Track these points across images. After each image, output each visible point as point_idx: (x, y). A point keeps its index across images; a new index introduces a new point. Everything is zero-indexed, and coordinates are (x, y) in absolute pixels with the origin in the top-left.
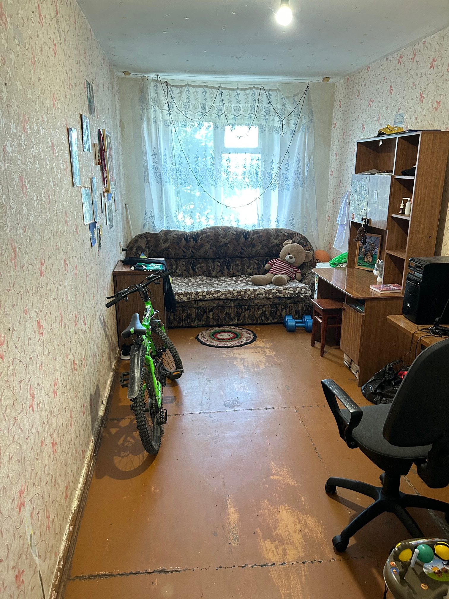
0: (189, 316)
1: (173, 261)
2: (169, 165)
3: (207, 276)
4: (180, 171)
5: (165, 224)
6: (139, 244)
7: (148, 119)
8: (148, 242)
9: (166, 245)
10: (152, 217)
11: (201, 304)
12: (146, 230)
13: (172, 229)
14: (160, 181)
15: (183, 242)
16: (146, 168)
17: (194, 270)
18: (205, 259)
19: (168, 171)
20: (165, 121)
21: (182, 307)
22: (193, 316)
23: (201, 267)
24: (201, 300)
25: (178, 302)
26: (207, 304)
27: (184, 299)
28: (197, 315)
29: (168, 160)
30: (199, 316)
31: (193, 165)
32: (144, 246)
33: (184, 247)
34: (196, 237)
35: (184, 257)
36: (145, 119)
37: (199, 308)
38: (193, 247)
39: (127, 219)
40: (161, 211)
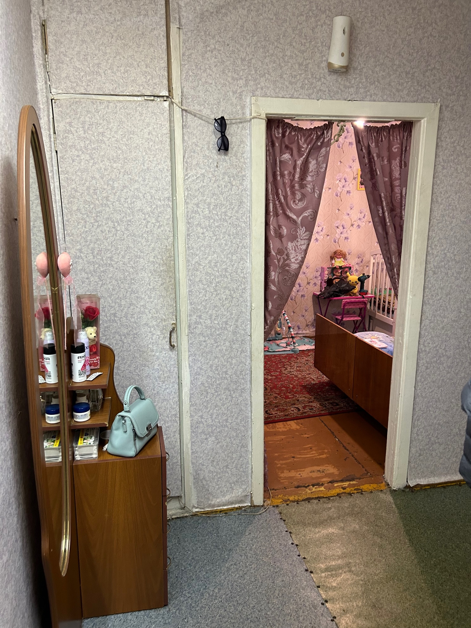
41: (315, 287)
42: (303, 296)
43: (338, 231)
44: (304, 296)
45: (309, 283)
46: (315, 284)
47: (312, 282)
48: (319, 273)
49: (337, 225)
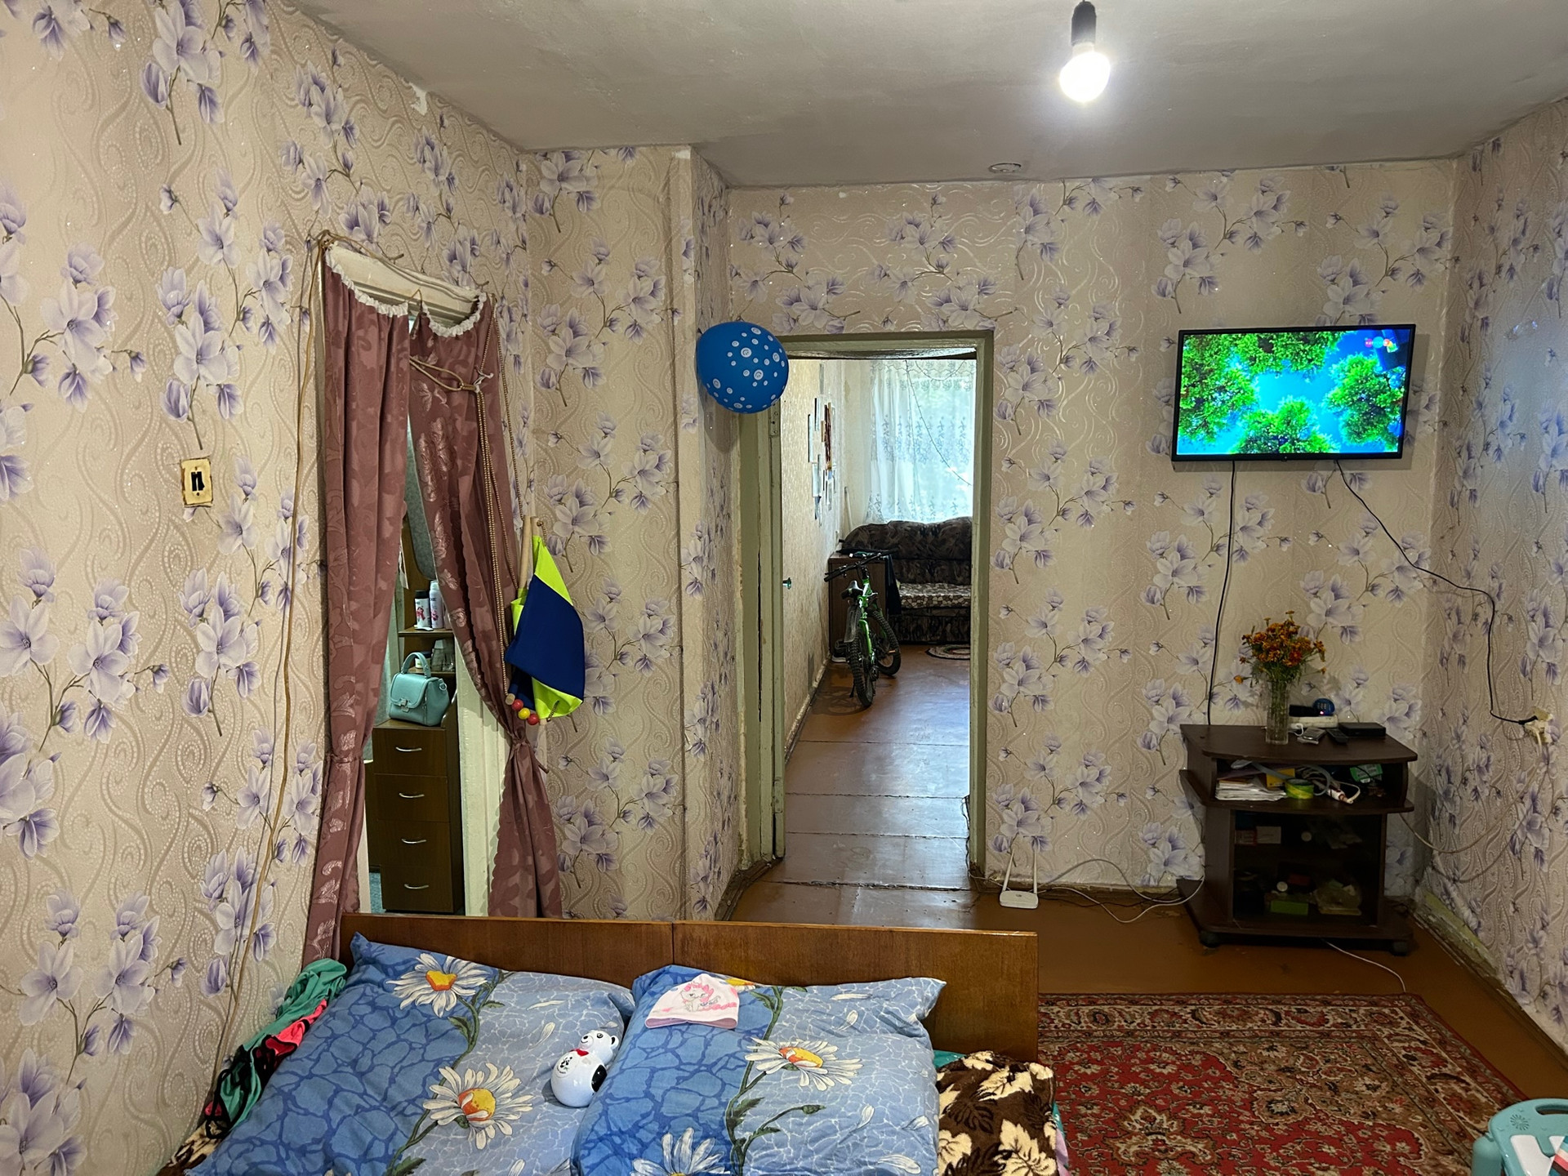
0: (919, 628)
1: (904, 562)
2: (904, 437)
3: (949, 583)
4: (918, 444)
5: (896, 513)
6: (860, 538)
7: (881, 381)
8: (871, 536)
9: (895, 540)
10: (879, 503)
11: (935, 612)
12: (870, 521)
13: (905, 520)
14: (892, 457)
15: (919, 537)
16: (875, 441)
17: (932, 575)
18: (949, 560)
19: (903, 445)
20: (902, 382)
21: (910, 615)
22: (925, 627)
23: (942, 570)
24: (936, 607)
25: (905, 609)
26: (943, 613)
27: (914, 604)
28: (930, 627)
29: (904, 430)
30: (933, 629)
31: (936, 436)
32: (866, 541)
33: (920, 542)
34: (936, 529)
35: (919, 557)
36: (876, 381)
37: (933, 617)
38: (932, 543)
39: (846, 508)
40: (891, 495)
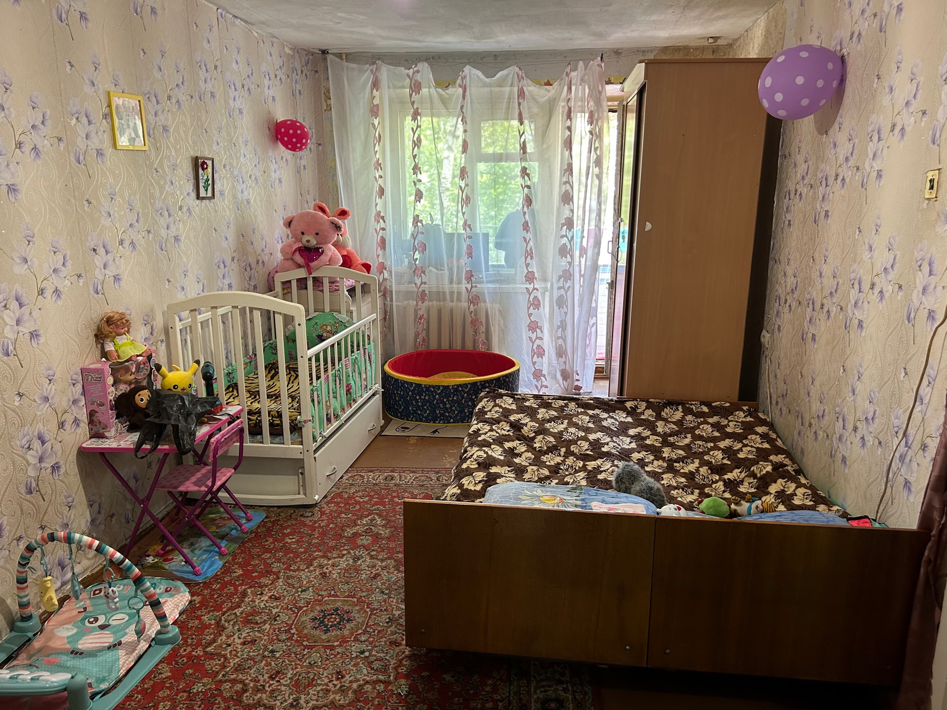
41: (79, 431)
42: (55, 468)
43: (98, 261)
44: (58, 467)
45: (61, 425)
46: (76, 422)
47: (69, 418)
48: (79, 387)
49: (92, 246)
